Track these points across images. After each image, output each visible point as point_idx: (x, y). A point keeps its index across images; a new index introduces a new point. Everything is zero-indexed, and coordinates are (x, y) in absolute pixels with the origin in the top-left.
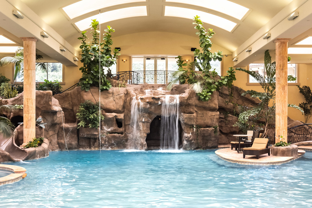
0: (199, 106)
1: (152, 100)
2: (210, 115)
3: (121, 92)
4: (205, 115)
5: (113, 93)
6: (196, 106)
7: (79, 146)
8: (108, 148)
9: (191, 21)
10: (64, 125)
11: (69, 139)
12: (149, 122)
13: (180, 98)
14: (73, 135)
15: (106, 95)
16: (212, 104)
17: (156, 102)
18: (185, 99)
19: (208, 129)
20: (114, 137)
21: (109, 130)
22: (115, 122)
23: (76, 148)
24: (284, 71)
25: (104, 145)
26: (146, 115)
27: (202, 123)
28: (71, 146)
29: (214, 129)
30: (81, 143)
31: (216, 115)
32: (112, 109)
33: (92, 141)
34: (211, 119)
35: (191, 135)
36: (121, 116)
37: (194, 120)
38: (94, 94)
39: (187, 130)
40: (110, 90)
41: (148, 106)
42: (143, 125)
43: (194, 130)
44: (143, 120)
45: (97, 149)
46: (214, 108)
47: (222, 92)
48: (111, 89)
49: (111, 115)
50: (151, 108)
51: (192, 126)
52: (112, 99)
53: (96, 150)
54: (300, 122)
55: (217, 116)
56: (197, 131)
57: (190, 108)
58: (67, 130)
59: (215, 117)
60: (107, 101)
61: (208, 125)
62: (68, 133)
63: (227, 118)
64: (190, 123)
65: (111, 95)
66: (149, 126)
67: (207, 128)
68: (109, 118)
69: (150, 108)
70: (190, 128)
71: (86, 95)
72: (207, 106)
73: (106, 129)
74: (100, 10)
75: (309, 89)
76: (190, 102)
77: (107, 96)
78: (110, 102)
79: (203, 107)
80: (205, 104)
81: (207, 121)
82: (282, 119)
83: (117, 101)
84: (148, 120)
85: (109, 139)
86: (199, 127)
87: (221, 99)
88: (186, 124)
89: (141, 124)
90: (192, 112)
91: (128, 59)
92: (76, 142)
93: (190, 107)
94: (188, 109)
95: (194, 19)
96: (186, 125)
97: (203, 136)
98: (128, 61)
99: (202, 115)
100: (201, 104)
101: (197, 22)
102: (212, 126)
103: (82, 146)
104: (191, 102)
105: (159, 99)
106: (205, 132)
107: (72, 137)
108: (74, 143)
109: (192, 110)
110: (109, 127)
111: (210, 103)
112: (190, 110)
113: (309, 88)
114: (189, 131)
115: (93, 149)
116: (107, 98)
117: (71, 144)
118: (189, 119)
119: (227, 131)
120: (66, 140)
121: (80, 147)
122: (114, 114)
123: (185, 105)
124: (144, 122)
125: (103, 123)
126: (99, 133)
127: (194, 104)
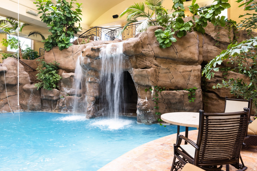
0: (162, 57)
2: (182, 71)
4: (172, 70)
6: (156, 57)
7: (42, 108)
8: (67, 111)
10: (26, 86)
11: (32, 100)
12: (96, 83)
13: (125, 45)
14: (36, 97)
15: (65, 53)
16: (185, 54)
17: (96, 54)
18: (131, 46)
19: (175, 93)
21: (69, 91)
23: (39, 109)
25: (62, 108)
26: (93, 73)
27: (167, 83)
28: (34, 107)
29: (188, 92)
30: (44, 105)
31: (194, 70)
32: (70, 68)
34: (184, 77)
35: (147, 101)
37: (149, 78)
38: (55, 54)
39: (142, 94)
40: (70, 49)
41: (89, 61)
42: (90, 86)
43: (152, 94)
44: (89, 80)
46: (190, 59)
47: (218, 40)
49: (67, 75)
50: (93, 64)
51: (148, 88)
53: (56, 112)
55: (195, 72)
56: (156, 95)
57: (144, 61)
58: (27, 91)
59: (193, 73)
60: (67, 60)
61: (179, 86)
62: (30, 94)
63: (227, 76)
64: (142, 83)
65: (71, 53)
66: (97, 87)
67: (174, 91)
68: (65, 78)
69: (91, 63)
70: (147, 90)
71: (48, 55)
72: (177, 56)
73: (67, 90)
76: (143, 52)
77: (67, 54)
78: (69, 62)
79: (171, 59)
80: (172, 53)
81: (177, 80)
83: (75, 59)
84: (95, 80)
85: (67, 101)
86: (160, 88)
87: (216, 50)
88: (139, 84)
90: (148, 66)
92: (40, 103)
93: (145, 59)
94: (142, 62)
96: (140, 86)
97: (167, 104)
99: (168, 71)
100: (165, 54)
102: (187, 87)
103: (45, 108)
104: (145, 50)
105: (98, 50)
106: (170, 97)
107: (35, 99)
108: (37, 104)
109: (148, 63)
110: (70, 88)
111: (181, 51)
112: (144, 63)
114: (144, 95)
115: (54, 111)
116: (67, 57)
117: (33, 105)
118: (140, 77)
119: (227, 95)
120: (30, 101)
121: (44, 109)
122: (71, 74)
123: (137, 57)
124: (90, 82)
125: (62, 84)
126: (58, 95)
127: (152, 53)
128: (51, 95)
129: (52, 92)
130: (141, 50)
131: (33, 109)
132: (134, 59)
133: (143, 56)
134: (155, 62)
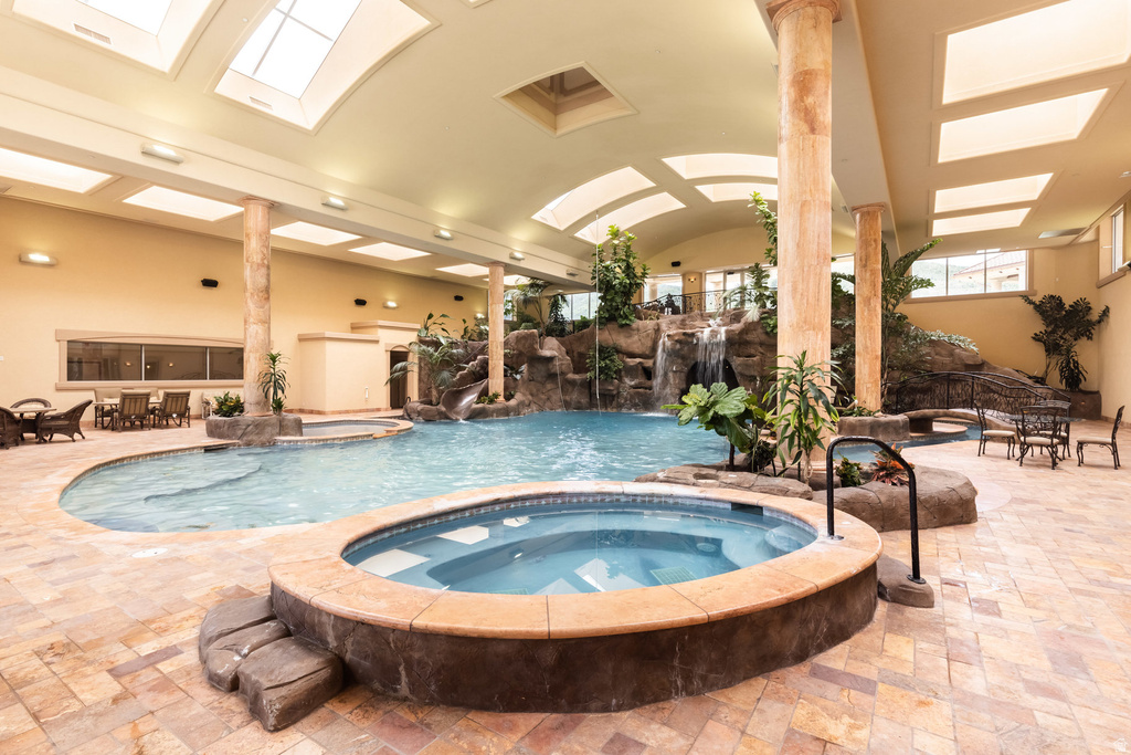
1: (683, 337)
3: (649, 327)
5: (638, 330)
6: (761, 344)
7: (591, 406)
8: (630, 410)
9: (747, 202)
10: (571, 376)
11: (577, 395)
12: (683, 372)
13: (727, 332)
14: (582, 390)
15: (628, 333)
17: (690, 340)
20: (638, 393)
21: (633, 383)
22: (640, 371)
23: (587, 407)
24: (869, 268)
25: (623, 405)
26: (680, 361)
28: (581, 405)
30: (594, 402)
32: (636, 352)
33: (609, 399)
36: (649, 363)
37: (756, 367)
38: (612, 332)
40: (634, 326)
41: (678, 346)
42: (675, 376)
43: (757, 385)
44: (674, 369)
45: (615, 410)
48: (637, 323)
49: (632, 362)
51: (753, 379)
52: (636, 337)
54: (1011, 370)
57: (749, 349)
58: (573, 383)
60: (629, 341)
62: (575, 387)
64: (747, 373)
65: (635, 332)
66: (684, 378)
68: (632, 365)
69: (682, 349)
70: (751, 381)
71: (601, 334)
73: (629, 382)
74: (597, 211)
75: (1061, 301)
76: (747, 339)
78: (634, 343)
82: (865, 363)
83: (643, 340)
84: (682, 368)
85: (631, 396)
88: (742, 375)
89: (671, 374)
90: (753, 354)
91: (697, 277)
92: (588, 400)
93: (749, 347)
94: (746, 350)
95: (751, 198)
98: (698, 280)
101: (757, 201)
103: (595, 406)
104: (749, 337)
105: (693, 335)
107: (582, 394)
108: (584, 401)
109: (752, 351)
110: (633, 379)
112: (749, 351)
113: (1060, 299)
114: (748, 386)
115: (609, 410)
116: (630, 336)
117: (579, 402)
118: (744, 366)
120: (574, 396)
121: (593, 407)
122: (638, 360)
123: (740, 344)
124: (675, 372)
125: (623, 373)
126: (618, 388)
127: (757, 340)
128: (611, 388)
129: (612, 383)
130: (745, 337)
131: (579, 407)
132: (737, 346)
133: (747, 343)
134: (760, 349)
